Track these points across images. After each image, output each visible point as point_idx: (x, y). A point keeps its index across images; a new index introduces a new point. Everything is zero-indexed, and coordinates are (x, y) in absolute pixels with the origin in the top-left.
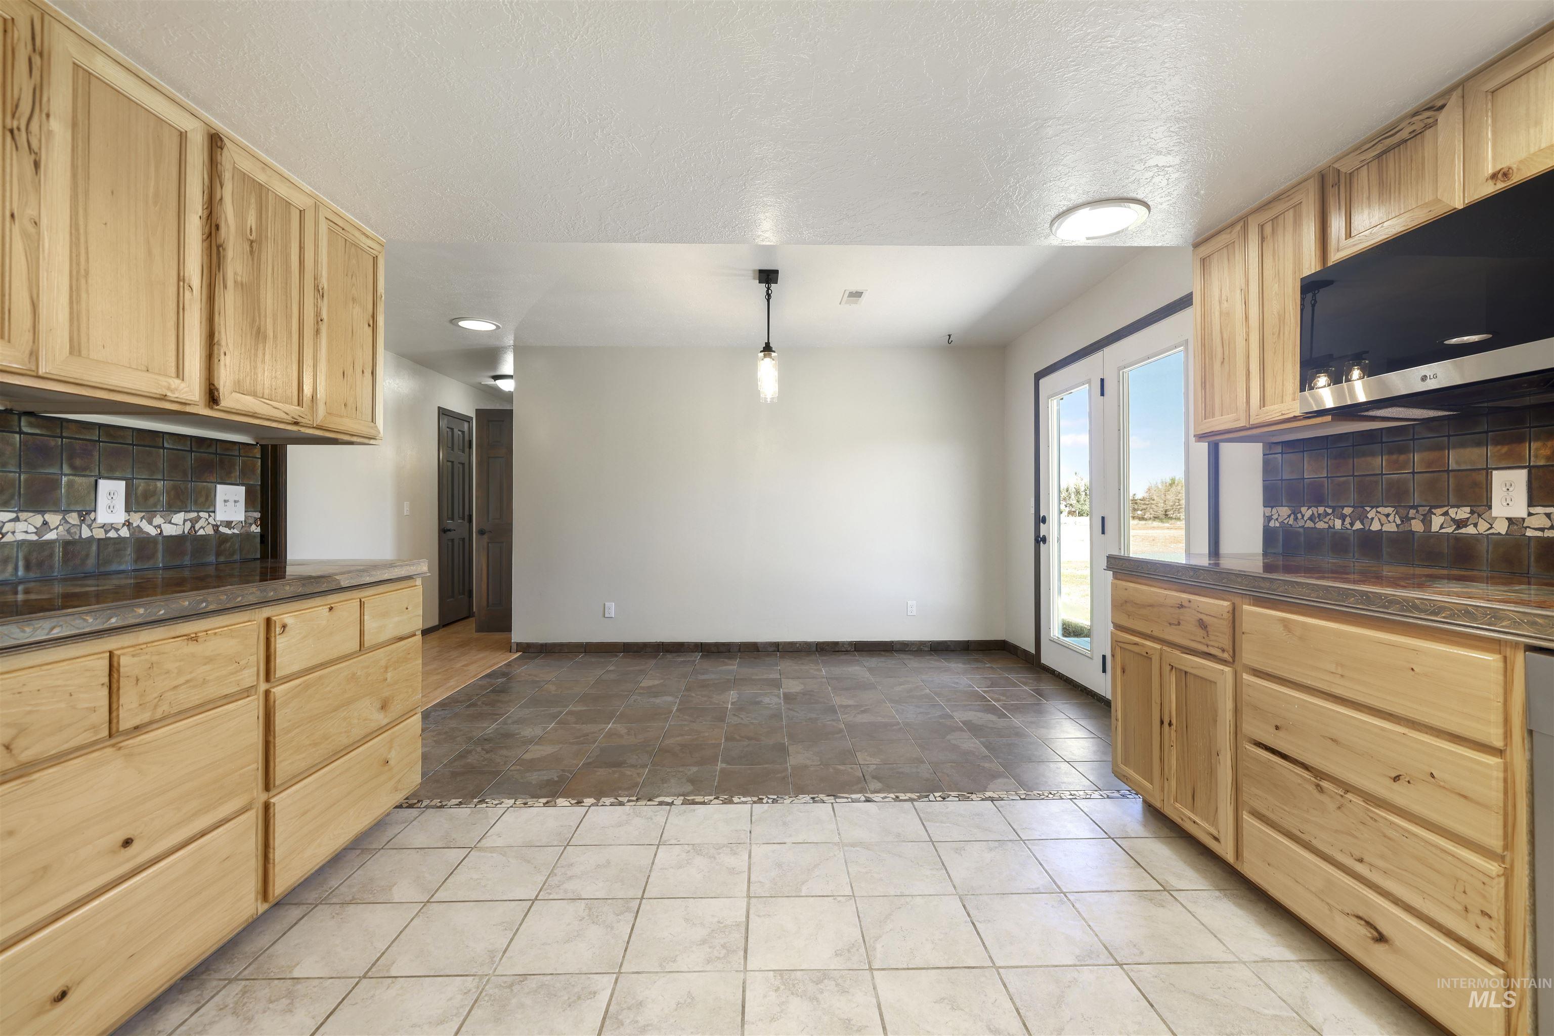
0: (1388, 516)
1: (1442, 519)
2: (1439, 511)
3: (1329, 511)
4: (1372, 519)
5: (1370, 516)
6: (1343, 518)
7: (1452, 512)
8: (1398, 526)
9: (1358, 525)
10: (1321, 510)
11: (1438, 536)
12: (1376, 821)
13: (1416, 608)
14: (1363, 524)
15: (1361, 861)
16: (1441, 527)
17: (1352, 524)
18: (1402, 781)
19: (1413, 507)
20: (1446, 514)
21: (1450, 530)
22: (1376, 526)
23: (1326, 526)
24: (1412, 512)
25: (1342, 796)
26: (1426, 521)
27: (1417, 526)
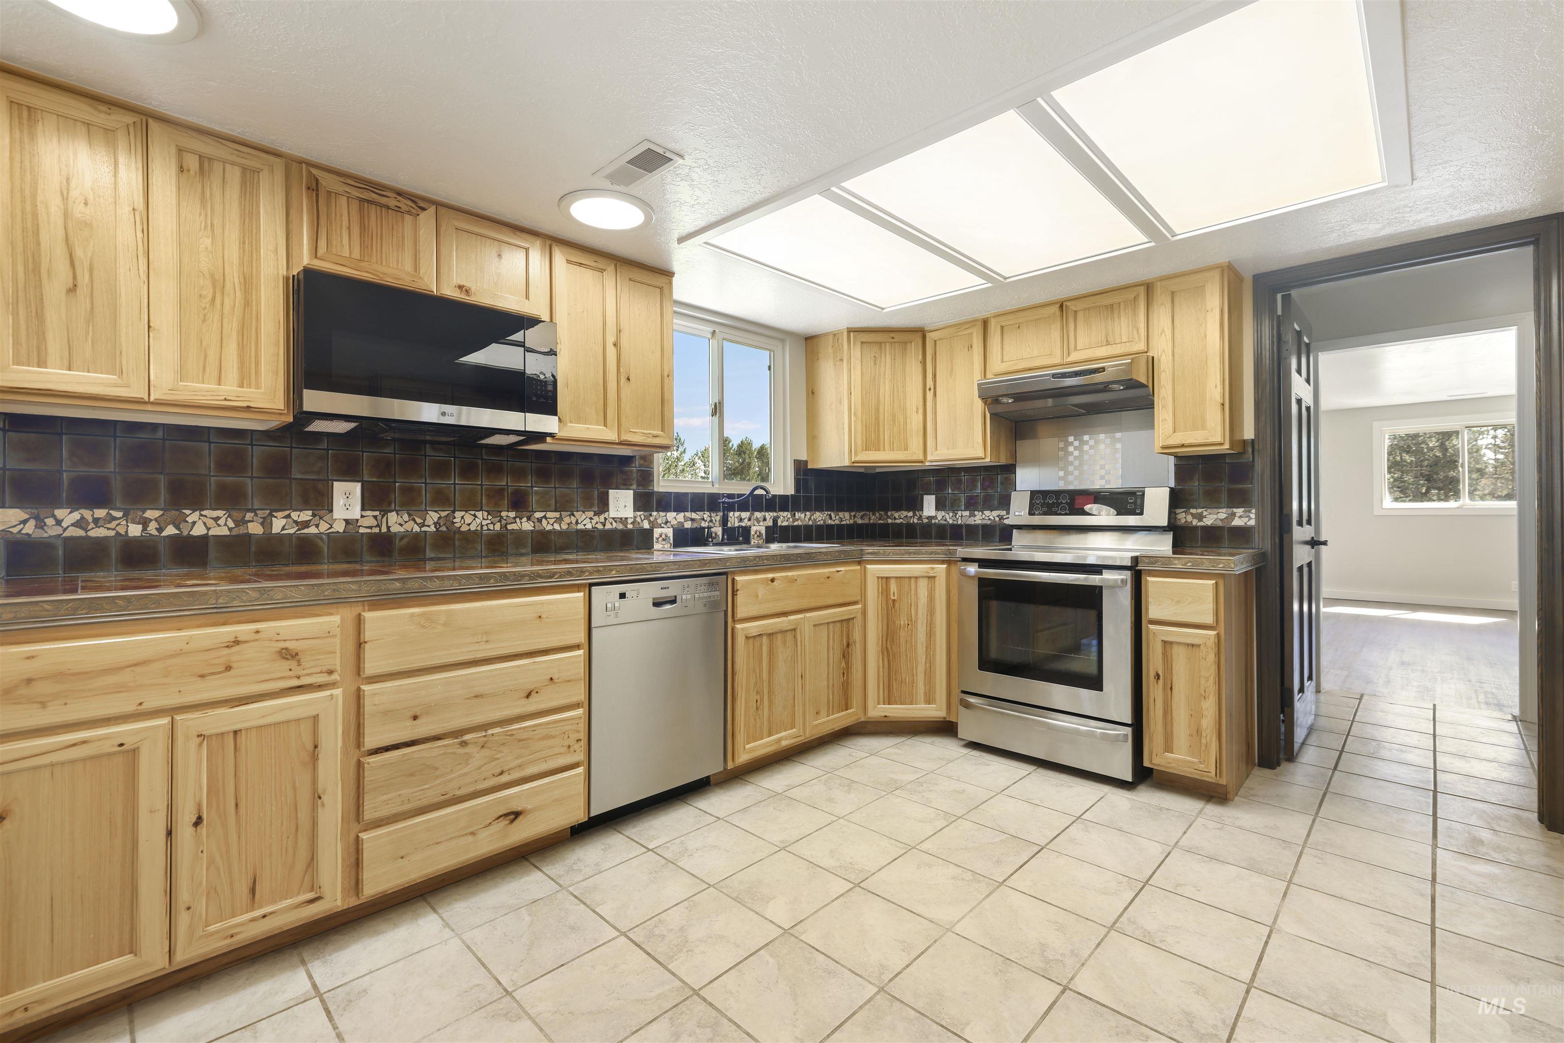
0: (216, 519)
1: (284, 521)
2: (280, 514)
3: (118, 514)
4: (194, 523)
5: (190, 519)
6: (145, 523)
7: (295, 515)
8: (230, 529)
9: (170, 530)
10: (100, 513)
11: (280, 538)
12: (513, 735)
13: (540, 576)
14: (178, 528)
15: (502, 773)
16: (283, 529)
17: (160, 530)
18: (534, 694)
19: (249, 510)
20: (288, 516)
21: (292, 531)
22: (199, 530)
23: (112, 533)
24: (249, 516)
25: (485, 736)
26: (266, 523)
27: (255, 528)
